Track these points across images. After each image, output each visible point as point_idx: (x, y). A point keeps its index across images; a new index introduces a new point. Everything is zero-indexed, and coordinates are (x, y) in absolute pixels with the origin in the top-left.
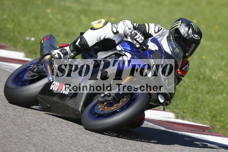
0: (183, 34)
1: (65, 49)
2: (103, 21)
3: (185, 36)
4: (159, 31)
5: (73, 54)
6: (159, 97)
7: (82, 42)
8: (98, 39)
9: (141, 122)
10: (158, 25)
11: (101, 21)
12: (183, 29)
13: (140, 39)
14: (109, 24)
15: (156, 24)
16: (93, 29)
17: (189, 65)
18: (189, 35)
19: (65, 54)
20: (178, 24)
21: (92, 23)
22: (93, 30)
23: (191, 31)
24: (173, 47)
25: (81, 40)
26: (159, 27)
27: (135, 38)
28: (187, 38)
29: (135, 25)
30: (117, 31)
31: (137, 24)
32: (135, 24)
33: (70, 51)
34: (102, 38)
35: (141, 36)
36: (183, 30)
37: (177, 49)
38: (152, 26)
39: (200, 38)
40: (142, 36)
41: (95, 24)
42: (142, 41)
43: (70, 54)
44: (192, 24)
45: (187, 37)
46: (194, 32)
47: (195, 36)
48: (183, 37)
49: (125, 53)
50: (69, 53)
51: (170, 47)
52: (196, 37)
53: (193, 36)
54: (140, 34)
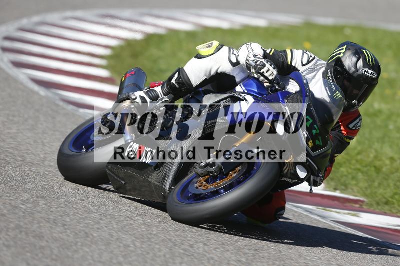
0: (348, 68)
1: (155, 91)
2: (216, 44)
3: (351, 72)
4: (309, 62)
5: (167, 99)
6: (297, 169)
7: (180, 78)
8: (207, 74)
9: (278, 213)
10: (308, 52)
11: (212, 44)
12: (348, 59)
13: (269, 73)
14: (225, 49)
15: (305, 51)
16: (199, 56)
17: (361, 120)
18: (357, 70)
19: (154, 98)
20: (341, 51)
21: (197, 48)
22: (198, 58)
23: (360, 63)
24: (331, 90)
25: (179, 75)
26: (310, 55)
27: (261, 72)
28: (354, 75)
29: (268, 52)
30: (237, 60)
31: (273, 50)
32: (270, 49)
33: (162, 94)
34: (213, 73)
35: (271, 68)
36: (349, 61)
37: (338, 92)
38: (298, 53)
39: (376, 75)
40: (274, 68)
41: (202, 49)
42: (274, 76)
43: (163, 98)
44: (364, 51)
45: (354, 72)
46: (366, 65)
47: (367, 72)
48: (348, 73)
49: (245, 97)
50: (160, 96)
51: (327, 89)
52: (369, 73)
53: (364, 72)
54: (271, 65)
